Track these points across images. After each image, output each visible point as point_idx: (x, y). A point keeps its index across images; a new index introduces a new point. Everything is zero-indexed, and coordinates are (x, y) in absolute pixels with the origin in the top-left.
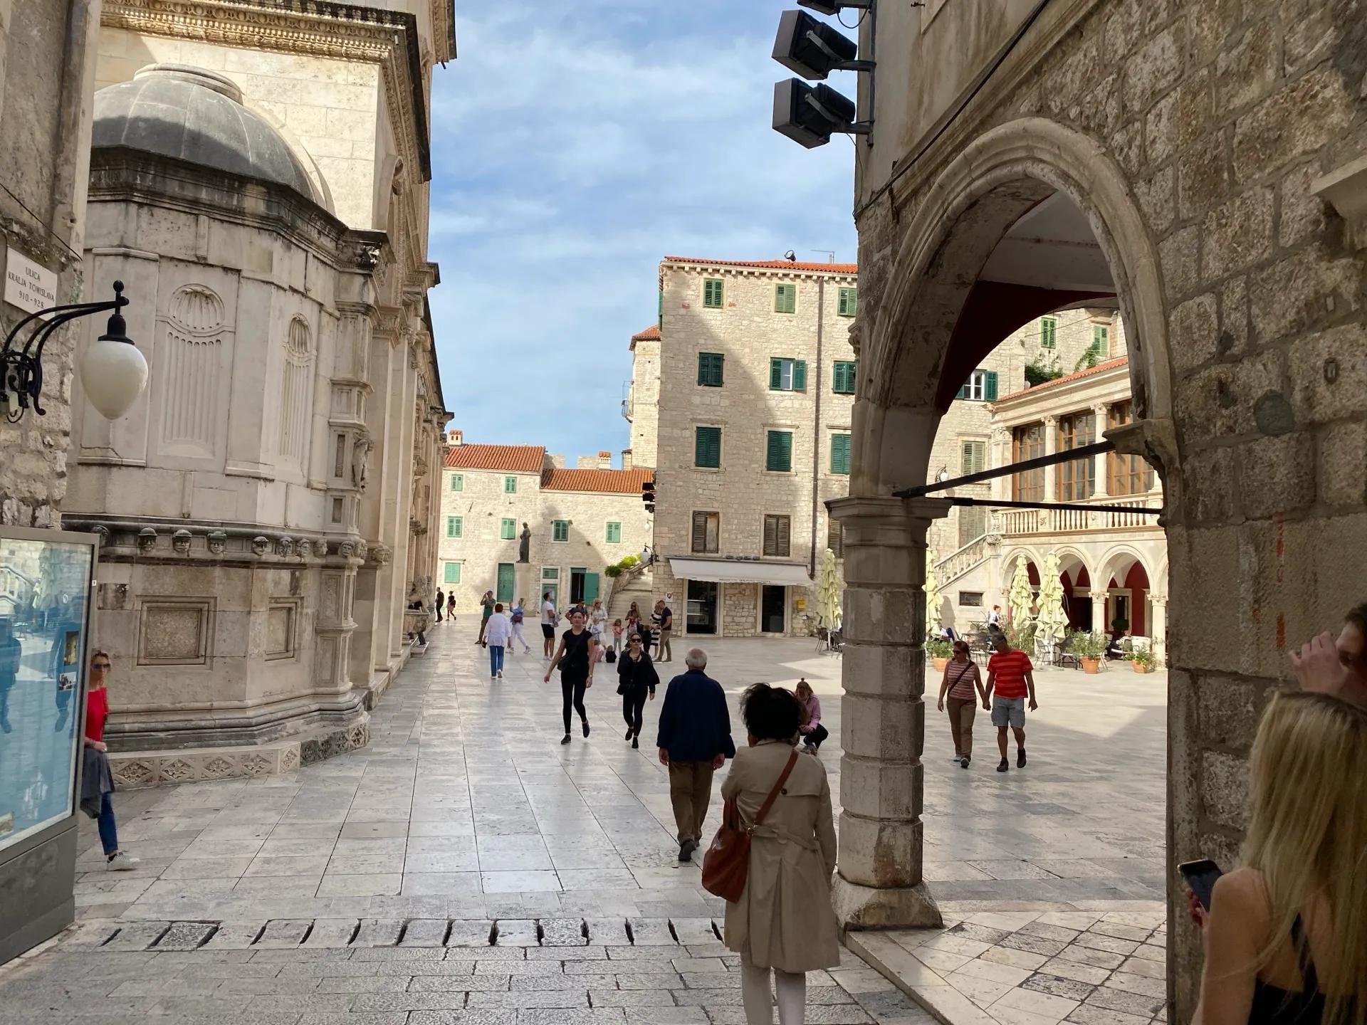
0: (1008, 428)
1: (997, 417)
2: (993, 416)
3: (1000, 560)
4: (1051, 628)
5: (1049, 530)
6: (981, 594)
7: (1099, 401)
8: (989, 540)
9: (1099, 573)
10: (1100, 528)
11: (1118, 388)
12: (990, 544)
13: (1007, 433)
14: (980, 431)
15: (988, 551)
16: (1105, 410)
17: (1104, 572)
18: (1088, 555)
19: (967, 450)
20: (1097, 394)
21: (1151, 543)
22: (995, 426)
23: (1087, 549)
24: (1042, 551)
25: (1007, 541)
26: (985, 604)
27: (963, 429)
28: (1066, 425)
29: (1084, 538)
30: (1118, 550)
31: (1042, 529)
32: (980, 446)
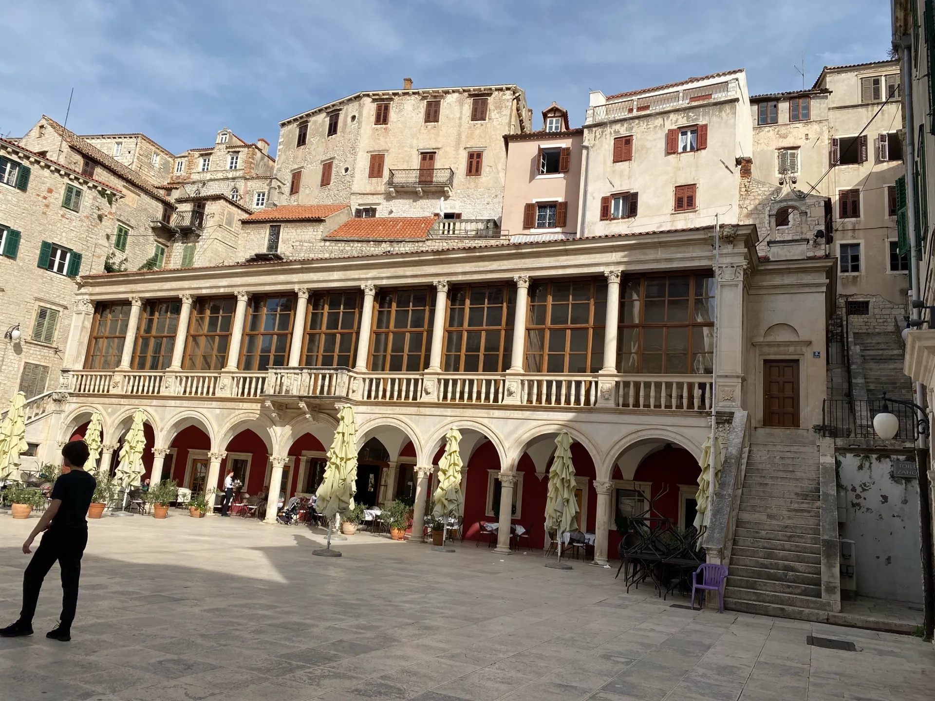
0: (92, 301)
1: (83, 290)
2: (79, 288)
3: (63, 415)
4: (129, 476)
5: (121, 393)
6: (37, 445)
7: (188, 292)
8: (55, 396)
9: (165, 432)
10: (172, 394)
11: (208, 285)
12: (55, 400)
13: (90, 305)
14: (57, 300)
15: (51, 406)
16: (190, 301)
17: (169, 432)
18: (157, 418)
19: (42, 314)
20: (186, 286)
21: (218, 411)
22: (80, 297)
23: (156, 411)
24: (110, 410)
25: (75, 399)
26: (39, 455)
27: (41, 295)
28: (148, 308)
29: (155, 402)
30: (186, 414)
31: (113, 391)
32: (54, 313)
